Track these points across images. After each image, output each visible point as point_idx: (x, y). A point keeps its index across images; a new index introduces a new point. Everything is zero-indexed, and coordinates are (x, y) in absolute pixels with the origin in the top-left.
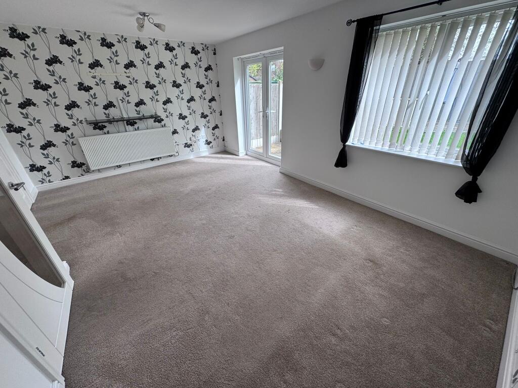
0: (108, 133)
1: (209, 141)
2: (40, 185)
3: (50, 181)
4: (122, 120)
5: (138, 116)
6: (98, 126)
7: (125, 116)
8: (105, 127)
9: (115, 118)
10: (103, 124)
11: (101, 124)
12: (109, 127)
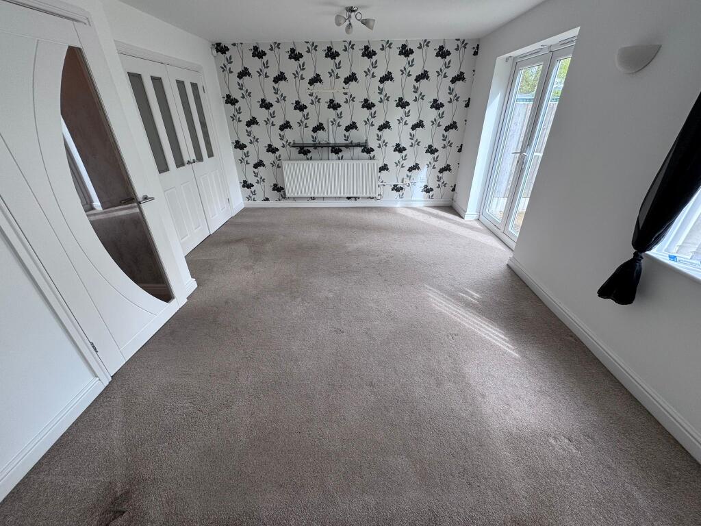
0: (311, 159)
1: (429, 187)
2: (247, 201)
3: (254, 200)
4: (327, 145)
5: (346, 142)
6: (304, 150)
7: (332, 141)
8: (309, 152)
9: (322, 142)
10: (309, 148)
11: (306, 148)
12: (314, 153)
